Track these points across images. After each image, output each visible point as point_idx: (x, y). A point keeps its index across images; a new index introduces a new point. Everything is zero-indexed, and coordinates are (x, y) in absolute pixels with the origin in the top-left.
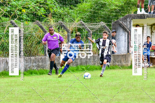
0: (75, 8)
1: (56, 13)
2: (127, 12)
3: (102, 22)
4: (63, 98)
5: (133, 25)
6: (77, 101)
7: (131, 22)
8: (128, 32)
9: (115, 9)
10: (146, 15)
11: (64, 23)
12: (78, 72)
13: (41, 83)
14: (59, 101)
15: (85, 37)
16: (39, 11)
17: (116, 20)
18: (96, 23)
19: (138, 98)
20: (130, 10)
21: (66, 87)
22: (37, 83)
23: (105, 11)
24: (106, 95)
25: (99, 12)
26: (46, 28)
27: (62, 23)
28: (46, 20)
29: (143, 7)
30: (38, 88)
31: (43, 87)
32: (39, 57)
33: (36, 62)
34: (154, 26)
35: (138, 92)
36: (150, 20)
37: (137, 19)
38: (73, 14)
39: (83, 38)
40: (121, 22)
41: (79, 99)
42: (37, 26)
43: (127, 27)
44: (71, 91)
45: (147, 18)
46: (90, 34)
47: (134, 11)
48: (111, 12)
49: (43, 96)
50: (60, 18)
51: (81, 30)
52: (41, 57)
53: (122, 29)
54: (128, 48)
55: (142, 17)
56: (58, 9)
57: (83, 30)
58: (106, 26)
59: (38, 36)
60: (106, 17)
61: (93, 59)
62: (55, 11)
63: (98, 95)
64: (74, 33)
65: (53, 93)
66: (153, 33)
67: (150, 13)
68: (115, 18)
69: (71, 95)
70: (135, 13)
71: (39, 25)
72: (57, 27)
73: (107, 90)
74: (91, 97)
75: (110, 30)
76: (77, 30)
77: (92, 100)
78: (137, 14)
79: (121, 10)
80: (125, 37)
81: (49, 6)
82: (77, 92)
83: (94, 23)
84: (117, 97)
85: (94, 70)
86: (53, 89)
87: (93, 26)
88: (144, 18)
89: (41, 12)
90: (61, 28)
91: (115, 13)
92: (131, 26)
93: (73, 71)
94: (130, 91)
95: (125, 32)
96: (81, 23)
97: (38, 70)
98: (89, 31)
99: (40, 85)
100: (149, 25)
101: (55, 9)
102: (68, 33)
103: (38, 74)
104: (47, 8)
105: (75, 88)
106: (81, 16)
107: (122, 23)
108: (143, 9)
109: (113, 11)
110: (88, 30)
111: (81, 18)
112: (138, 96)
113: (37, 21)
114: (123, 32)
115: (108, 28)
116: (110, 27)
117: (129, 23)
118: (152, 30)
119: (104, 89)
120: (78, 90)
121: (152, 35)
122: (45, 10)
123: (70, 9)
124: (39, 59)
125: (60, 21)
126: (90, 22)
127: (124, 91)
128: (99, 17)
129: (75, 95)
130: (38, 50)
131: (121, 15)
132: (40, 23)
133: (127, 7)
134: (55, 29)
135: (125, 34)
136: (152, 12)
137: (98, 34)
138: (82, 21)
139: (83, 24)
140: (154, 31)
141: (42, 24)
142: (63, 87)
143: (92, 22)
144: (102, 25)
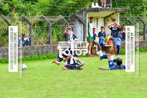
0: (36, 3)
1: (20, 8)
2: (83, 6)
3: (60, 15)
4: (26, 84)
5: (88, 18)
6: (39, 86)
7: (86, 15)
8: (84, 24)
9: (72, 4)
10: (99, 8)
11: (27, 17)
12: (40, 61)
13: (6, 71)
14: (23, 87)
15: (45, 29)
16: (4, 7)
17: (73, 14)
18: (55, 16)
19: (93, 83)
20: (85, 4)
21: (29, 74)
22: (2, 71)
23: (62, 5)
24: (64, 81)
25: (58, 7)
26: (11, 21)
27: (25, 17)
28: (10, 14)
29: (97, 2)
30: (3, 76)
31: (8, 74)
32: (4, 48)
33: (2, 52)
34: (107, 19)
35: (93, 78)
36: (103, 13)
37: (92, 12)
38: (34, 8)
39: (44, 30)
40: (77, 15)
41: (40, 85)
42: (2, 20)
43: (83, 19)
44: (33, 78)
45: (100, 11)
46: (50, 26)
47: (89, 6)
48: (68, 6)
49: (8, 83)
50: (23, 12)
51: (42, 23)
52: (6, 48)
53: (79, 21)
54: (84, 38)
55: (96, 10)
56: (21, 5)
57: (44, 23)
58: (64, 19)
59: (3, 29)
60: (63, 10)
61: (53, 49)
62: (19, 6)
63: (58, 81)
64: (36, 25)
65: (17, 79)
66: (106, 25)
67: (103, 6)
68: (72, 12)
69: (33, 81)
70: (90, 7)
71: (4, 19)
72: (20, 20)
73: (66, 76)
74: (51, 82)
75: (67, 22)
76: (38, 23)
77: (51, 85)
78: (92, 7)
79: (77, 4)
80: (81, 28)
81: (12, 1)
82: (39, 79)
83: (53, 17)
84: (75, 83)
85: (54, 58)
86: (17, 76)
87: (52, 19)
88: (98, 11)
89: (6, 7)
90: (24, 21)
91: (72, 7)
92: (86, 19)
93: (35, 60)
94: (86, 77)
95: (81, 24)
96: (42, 16)
97: (4, 59)
98: (49, 24)
99: (5, 73)
100: (102, 18)
101: (18, 4)
102: (30, 26)
103: (4, 63)
104: (11, 4)
105: (37, 75)
106: (41, 10)
107: (78, 17)
108: (97, 4)
109: (70, 5)
110: (48, 22)
111: (42, 12)
112: (93, 81)
113: (2, 15)
114: (79, 24)
115: (66, 21)
116: (68, 20)
117: (85, 16)
118: (105, 22)
119: (62, 76)
120: (40, 77)
121: (105, 26)
122: (9, 6)
123: (31, 4)
124: (5, 50)
125: (23, 15)
126: (50, 16)
127: (80, 77)
128: (57, 11)
129: (37, 81)
130: (3, 41)
131: (77, 9)
132: (5, 17)
133: (82, 1)
134: (19, 22)
135: (81, 26)
136: (105, 6)
137: (57, 26)
138: (42, 15)
139: (44, 18)
140: (106, 23)
141: (7, 18)
142: (26, 74)
143: (51, 16)
144: (61, 18)
